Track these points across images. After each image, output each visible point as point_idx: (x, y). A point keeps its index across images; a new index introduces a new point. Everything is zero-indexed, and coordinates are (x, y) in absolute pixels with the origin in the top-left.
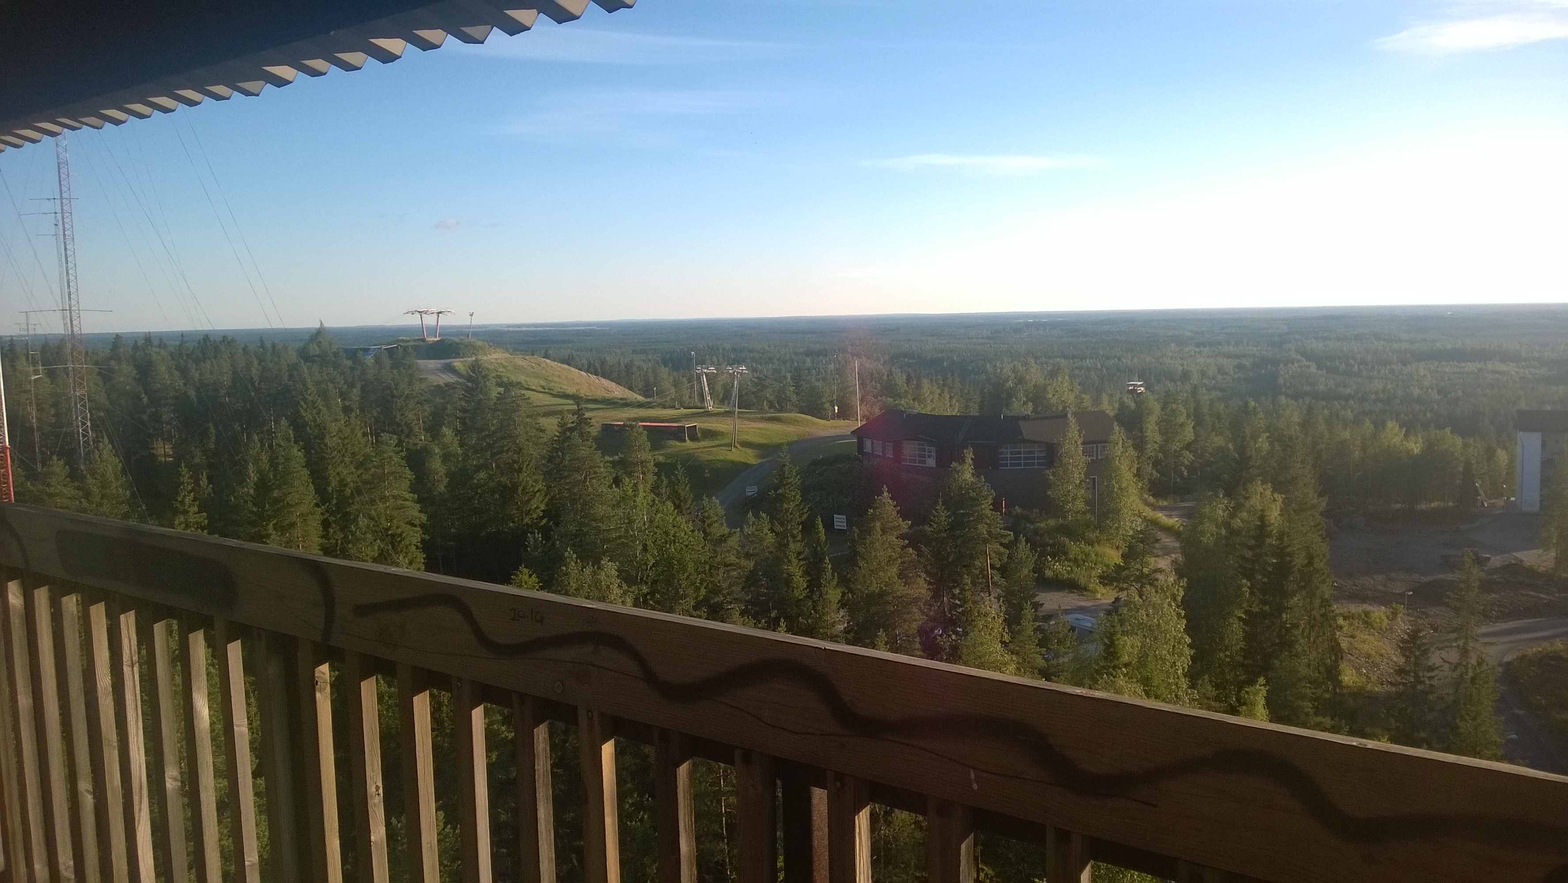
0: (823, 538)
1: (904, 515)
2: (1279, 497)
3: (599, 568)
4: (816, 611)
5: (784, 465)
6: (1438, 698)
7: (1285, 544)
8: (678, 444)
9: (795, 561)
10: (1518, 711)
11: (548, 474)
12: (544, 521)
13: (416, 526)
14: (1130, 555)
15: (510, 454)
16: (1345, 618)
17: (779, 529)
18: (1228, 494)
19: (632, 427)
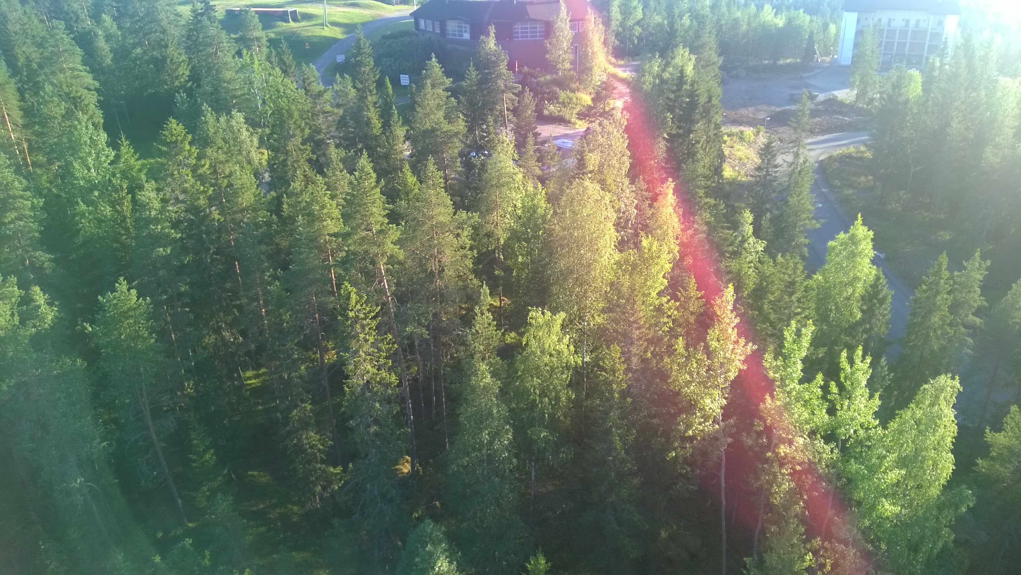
0: (391, 92)
1: (447, 74)
2: (693, 57)
3: (231, 117)
4: (389, 144)
5: (360, 40)
6: (779, 184)
7: (695, 88)
8: (284, 24)
9: (372, 109)
10: (824, 190)
11: (187, 48)
12: (190, 84)
13: (92, 90)
14: (598, 98)
15: (157, 34)
16: (728, 136)
17: (360, 86)
18: (661, 56)
19: (246, 12)
